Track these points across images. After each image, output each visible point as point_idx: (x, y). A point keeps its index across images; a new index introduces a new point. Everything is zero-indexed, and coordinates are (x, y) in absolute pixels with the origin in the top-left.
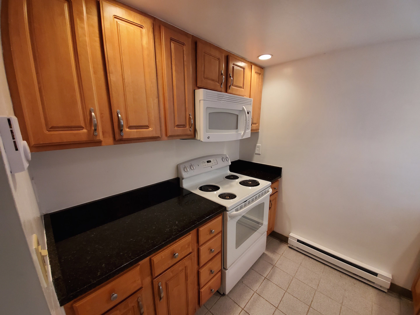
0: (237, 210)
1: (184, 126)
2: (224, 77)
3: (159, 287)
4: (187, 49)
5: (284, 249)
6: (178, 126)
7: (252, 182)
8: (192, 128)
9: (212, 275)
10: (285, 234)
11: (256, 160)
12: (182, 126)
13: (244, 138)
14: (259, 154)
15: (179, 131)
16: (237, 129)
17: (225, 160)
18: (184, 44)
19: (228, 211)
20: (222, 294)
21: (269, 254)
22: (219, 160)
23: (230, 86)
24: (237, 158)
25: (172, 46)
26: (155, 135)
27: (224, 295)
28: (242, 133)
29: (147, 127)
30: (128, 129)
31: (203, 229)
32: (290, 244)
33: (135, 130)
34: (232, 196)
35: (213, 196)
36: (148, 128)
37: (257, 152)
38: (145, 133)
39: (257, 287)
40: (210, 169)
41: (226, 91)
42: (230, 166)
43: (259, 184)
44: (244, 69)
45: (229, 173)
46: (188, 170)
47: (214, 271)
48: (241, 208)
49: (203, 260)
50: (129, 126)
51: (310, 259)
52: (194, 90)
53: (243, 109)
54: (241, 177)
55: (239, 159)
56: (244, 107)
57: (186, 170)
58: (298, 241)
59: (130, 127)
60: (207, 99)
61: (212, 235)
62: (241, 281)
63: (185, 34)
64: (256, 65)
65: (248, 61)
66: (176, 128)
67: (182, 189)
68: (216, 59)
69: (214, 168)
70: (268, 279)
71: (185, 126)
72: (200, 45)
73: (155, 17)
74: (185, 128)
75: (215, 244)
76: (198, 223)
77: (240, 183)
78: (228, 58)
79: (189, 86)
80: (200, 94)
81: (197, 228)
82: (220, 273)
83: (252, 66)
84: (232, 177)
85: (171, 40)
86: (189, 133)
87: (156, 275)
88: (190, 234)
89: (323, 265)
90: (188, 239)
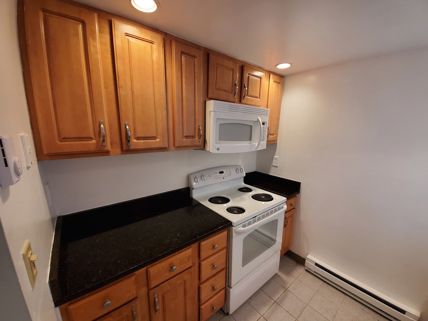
0: (244, 226)
1: (193, 137)
2: (237, 87)
3: (155, 299)
4: (199, 62)
5: (300, 271)
6: (186, 137)
7: (265, 197)
8: (201, 138)
9: (214, 292)
10: (302, 255)
11: (273, 173)
12: (190, 137)
13: (258, 149)
14: (277, 167)
15: (187, 142)
16: (250, 140)
17: (238, 171)
18: (195, 57)
19: (233, 226)
20: (226, 313)
21: (282, 276)
22: (233, 171)
23: (244, 96)
24: (253, 169)
25: (183, 59)
26: (161, 145)
27: (228, 314)
28: (257, 144)
29: (155, 138)
30: (135, 140)
31: (206, 244)
32: (307, 268)
33: (142, 141)
34: (241, 211)
35: (221, 210)
36: (155, 139)
37: (274, 164)
38: (152, 143)
39: (264, 311)
40: (222, 180)
41: (240, 102)
42: (245, 178)
43: (272, 199)
44: (261, 78)
45: (243, 185)
46: (199, 180)
47: (216, 289)
48: (249, 224)
49: (204, 276)
50: (136, 137)
51: (329, 286)
52: (205, 102)
53: (258, 120)
54: (255, 190)
55: (255, 170)
56: (259, 118)
57: (196, 180)
58: (316, 264)
59: (138, 138)
60: (217, 111)
61: (215, 251)
62: (248, 302)
63: (197, 47)
64: (274, 74)
65: (266, 71)
66: (184, 139)
67: (192, 199)
68: (230, 70)
69: (226, 179)
70: (278, 303)
71: (194, 137)
72: (212, 57)
73: (166, 32)
74: (194, 139)
75: (219, 260)
76: (199, 237)
77: (253, 197)
78: (243, 67)
79: (199, 98)
80: (211, 105)
81: (199, 242)
82: (223, 291)
83: (270, 75)
84: (245, 190)
85: (182, 53)
86: (198, 143)
87: (152, 287)
88: (191, 247)
89: (343, 295)
90: (188, 252)
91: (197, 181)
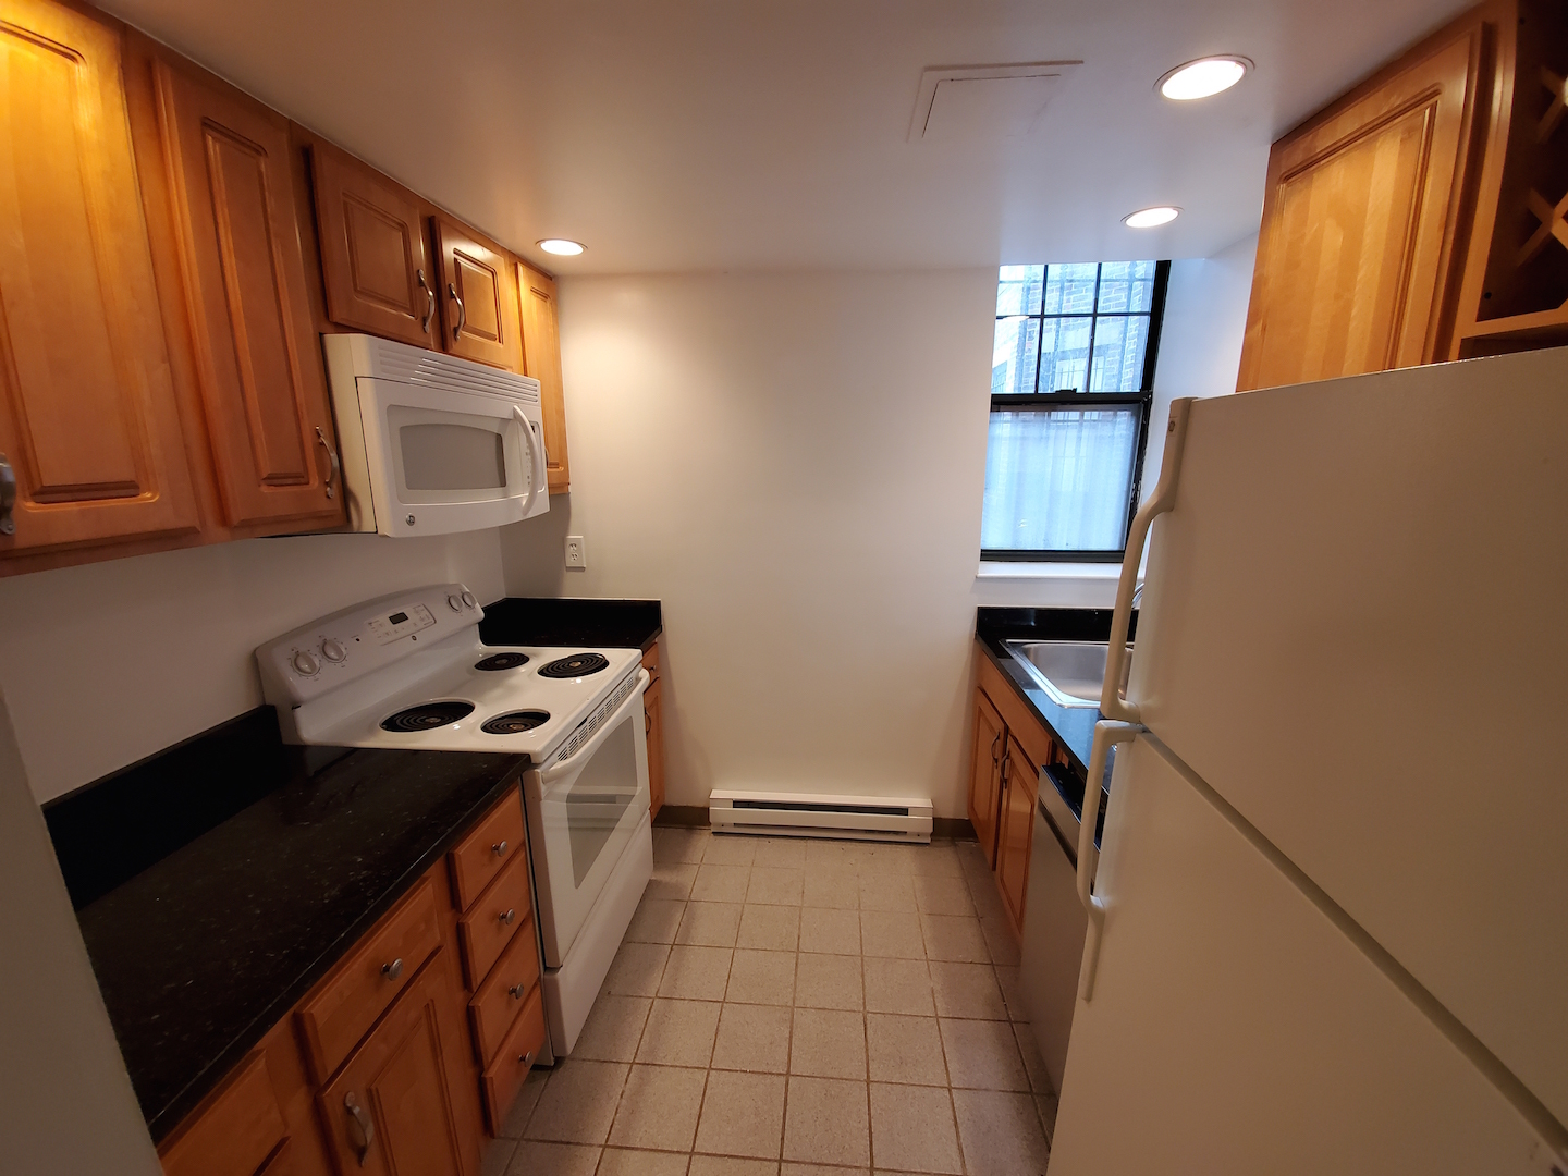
0: (563, 757)
1: (300, 479)
2: (431, 293)
3: (349, 1111)
4: (277, 170)
5: (703, 842)
6: (273, 480)
7: (582, 662)
8: (335, 485)
9: (517, 1003)
10: (701, 804)
11: (574, 589)
12: (290, 481)
13: (531, 515)
14: (582, 569)
15: (281, 500)
16: (503, 484)
17: (460, 605)
18: (259, 150)
19: (537, 765)
21: (666, 877)
22: (442, 610)
23: (456, 330)
24: (499, 594)
25: (211, 152)
26: (168, 520)
27: (559, 1061)
28: (524, 497)
29: (129, 488)
30: (31, 504)
31: (467, 851)
32: (717, 825)
33: (73, 507)
34: (536, 718)
35: (461, 736)
36: (132, 491)
37: (571, 562)
38: (117, 514)
39: (656, 983)
40: (411, 645)
41: (444, 347)
42: (482, 625)
43: (606, 664)
44: (493, 273)
45: (483, 650)
46: (317, 663)
47: (522, 987)
48: (575, 746)
49: (480, 963)
50: (38, 487)
51: (771, 840)
52: (321, 335)
53: (517, 417)
54: (535, 655)
55: (505, 596)
56: (516, 407)
57: (304, 667)
58: (737, 804)
59: (46, 494)
60: (384, 376)
61: (500, 861)
62: (604, 993)
63: (263, 112)
64: (529, 264)
65: (503, 249)
66: (265, 489)
68: (393, 225)
69: (423, 639)
70: (680, 945)
71: (302, 480)
72: (325, 167)
74: (305, 488)
75: (508, 895)
76: (449, 830)
77: (542, 672)
78: (434, 227)
79: (299, 317)
80: (353, 355)
81: (447, 851)
82: (537, 992)
83: (516, 265)
84: (504, 661)
85: (204, 124)
86: (324, 505)
88: (426, 879)
89: (802, 842)
90: (426, 895)
91: (312, 665)
